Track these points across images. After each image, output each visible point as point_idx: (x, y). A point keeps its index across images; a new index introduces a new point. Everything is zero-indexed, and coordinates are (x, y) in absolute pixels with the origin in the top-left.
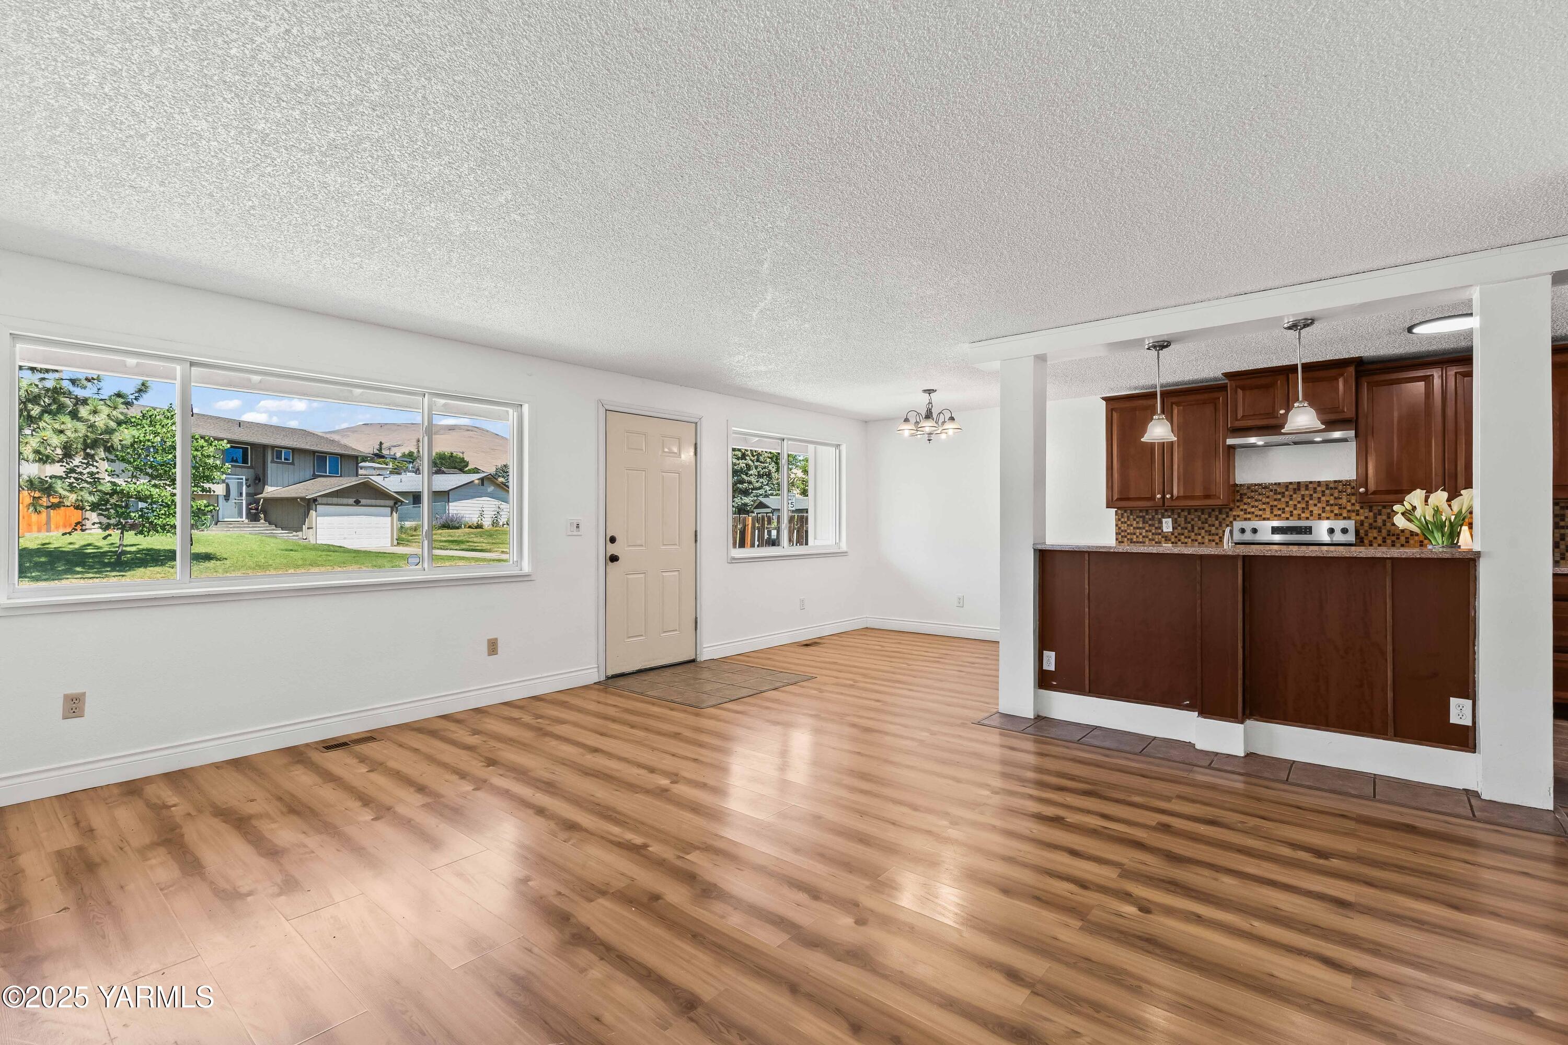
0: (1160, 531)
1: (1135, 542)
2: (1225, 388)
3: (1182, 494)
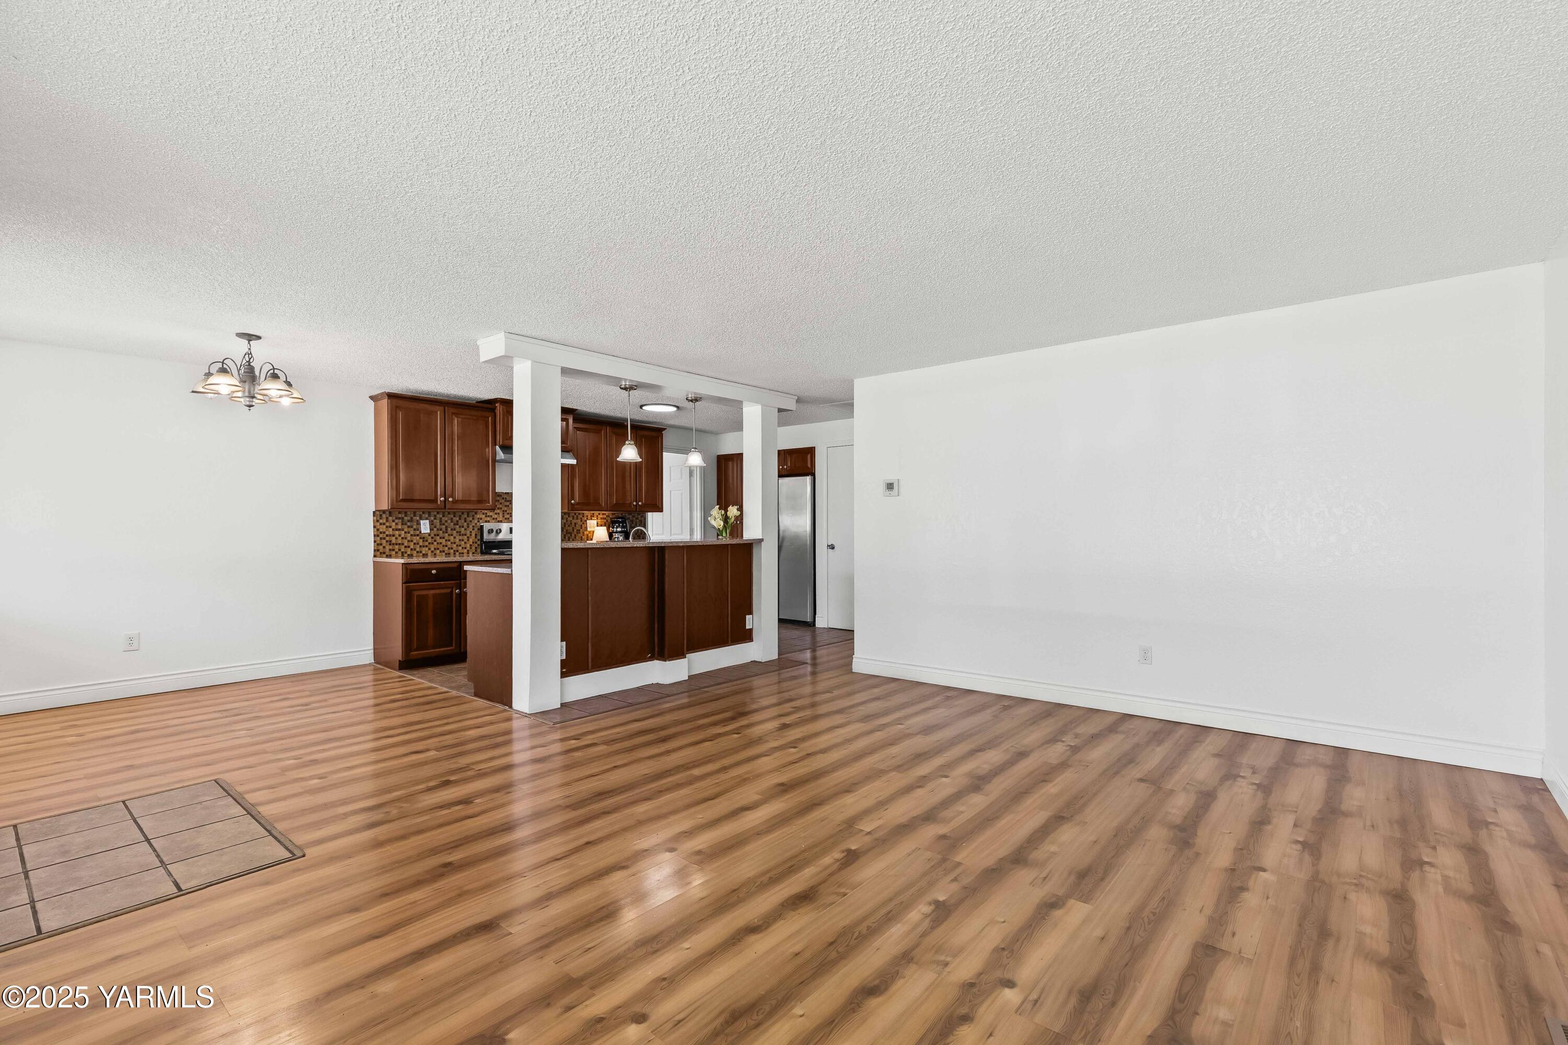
0: (418, 532)
1: (393, 544)
2: (493, 410)
3: (460, 498)
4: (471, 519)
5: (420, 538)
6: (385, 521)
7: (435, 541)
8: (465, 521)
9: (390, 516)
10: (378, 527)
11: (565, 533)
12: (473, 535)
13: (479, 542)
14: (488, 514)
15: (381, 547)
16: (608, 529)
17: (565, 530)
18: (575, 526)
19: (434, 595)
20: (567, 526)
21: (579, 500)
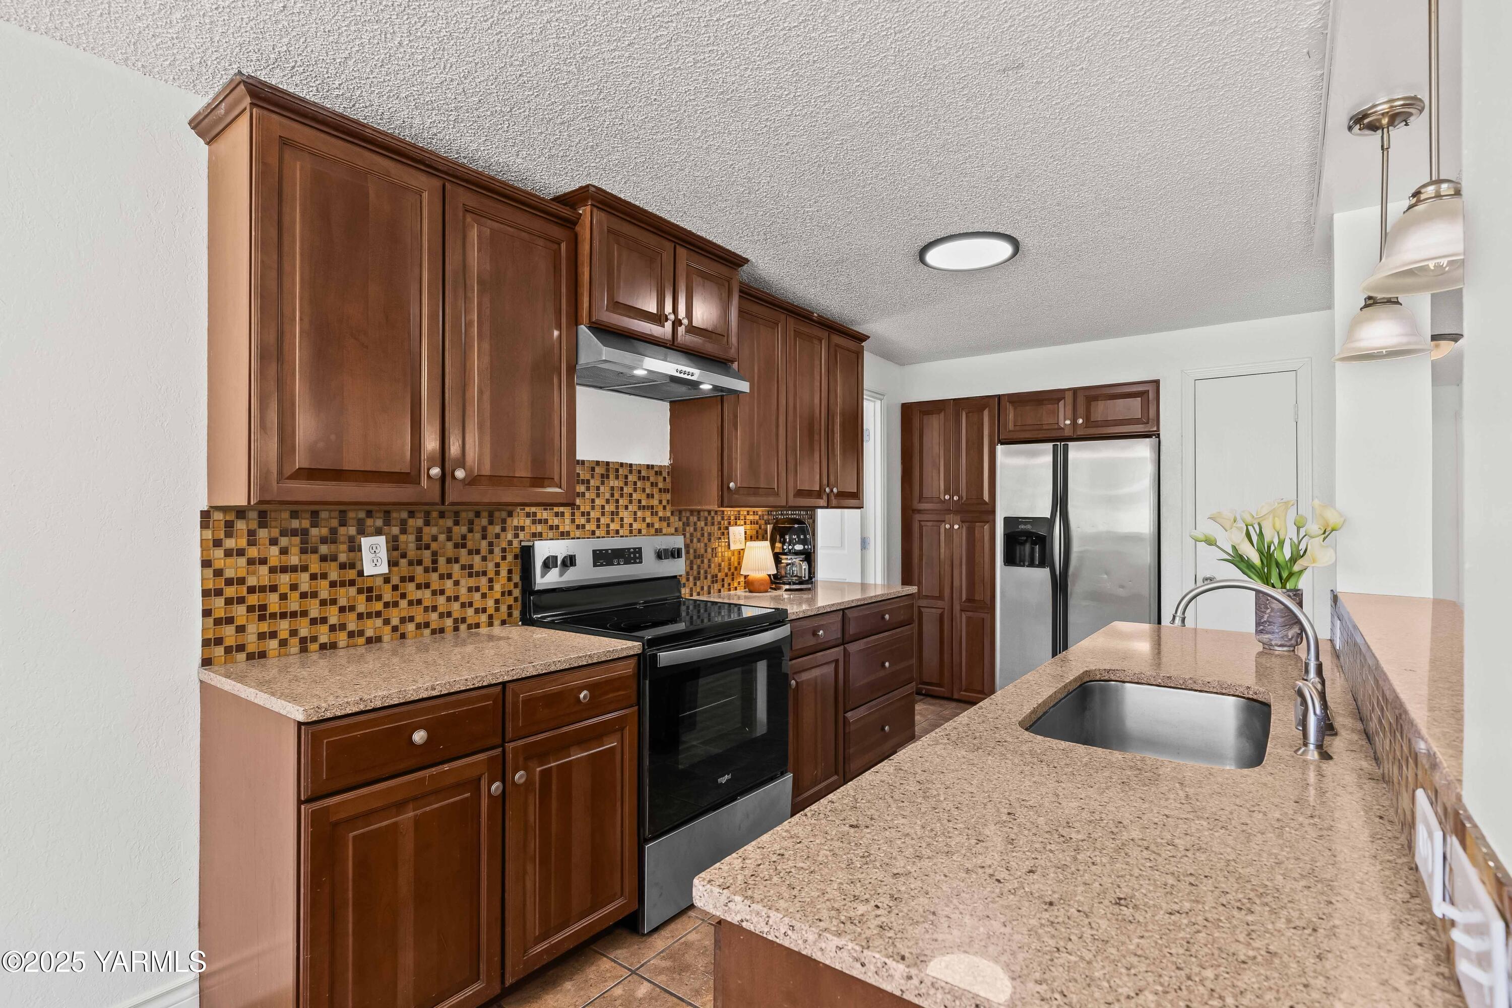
0: (352, 574)
1: (273, 616)
2: (570, 224)
3: (487, 470)
4: (497, 529)
5: (360, 591)
6: (243, 543)
7: (403, 596)
8: (484, 537)
9: (263, 525)
10: (219, 564)
11: (692, 557)
12: (504, 573)
13: (517, 592)
14: (539, 517)
15: (229, 631)
16: (773, 547)
17: (691, 551)
18: (709, 540)
19: (417, 821)
20: (695, 540)
21: (742, 482)
